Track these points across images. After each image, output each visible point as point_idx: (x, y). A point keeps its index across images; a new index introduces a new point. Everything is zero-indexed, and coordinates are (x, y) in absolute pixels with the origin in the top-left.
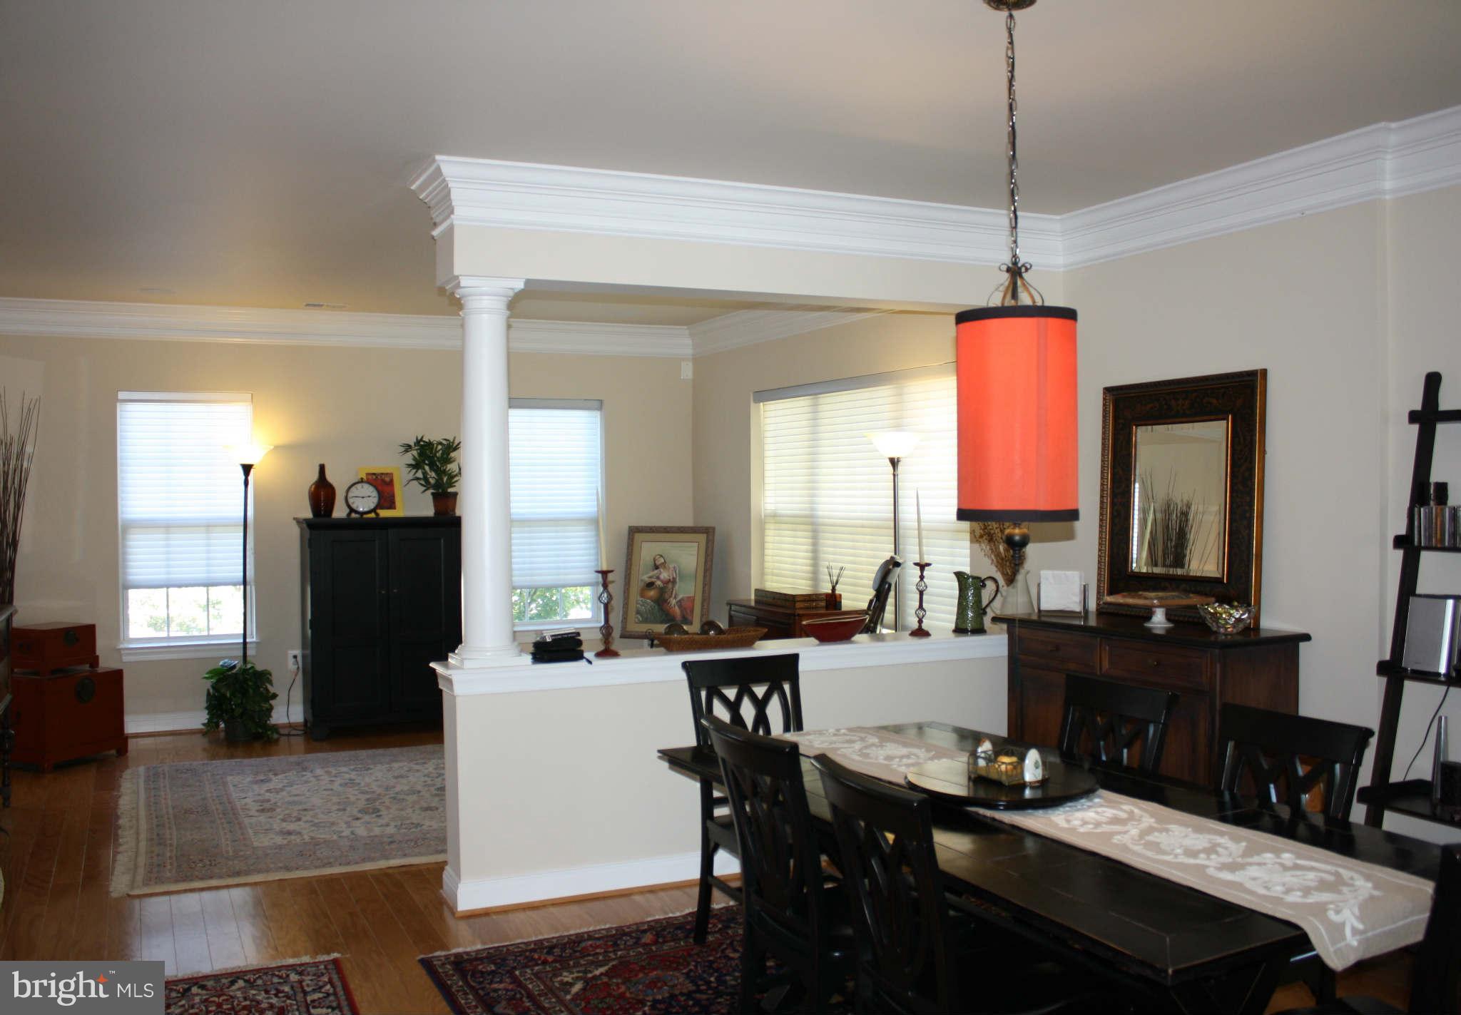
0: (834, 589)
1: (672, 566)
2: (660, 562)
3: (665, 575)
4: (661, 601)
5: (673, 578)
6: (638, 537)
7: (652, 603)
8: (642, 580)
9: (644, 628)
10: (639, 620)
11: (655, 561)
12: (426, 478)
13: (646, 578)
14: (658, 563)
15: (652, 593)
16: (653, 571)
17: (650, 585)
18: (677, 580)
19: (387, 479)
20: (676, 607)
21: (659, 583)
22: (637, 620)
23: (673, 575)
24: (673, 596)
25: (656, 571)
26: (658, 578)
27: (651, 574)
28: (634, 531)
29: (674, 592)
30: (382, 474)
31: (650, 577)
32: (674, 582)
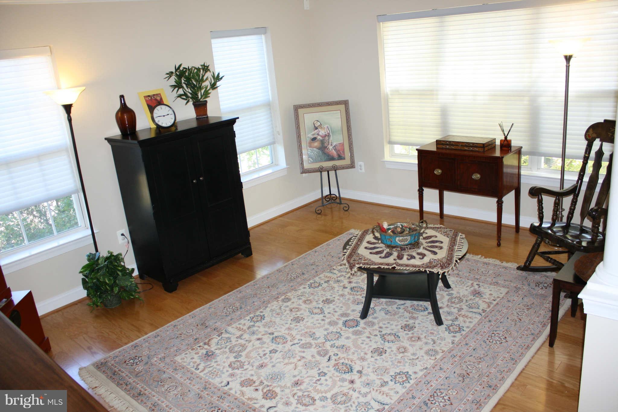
0: (506, 138)
1: (325, 126)
2: (318, 125)
3: (322, 132)
4: (323, 148)
5: (328, 133)
6: (300, 111)
7: (318, 150)
8: (308, 137)
9: (317, 165)
10: (311, 161)
11: (314, 125)
12: (185, 94)
13: (311, 136)
14: (316, 126)
15: (316, 144)
16: (314, 131)
17: (314, 139)
18: (331, 134)
19: (158, 98)
20: (333, 150)
21: (319, 137)
22: (309, 161)
23: (327, 131)
24: (330, 144)
25: (316, 131)
26: (318, 134)
27: (313, 133)
28: (297, 108)
29: (330, 141)
30: (154, 95)
31: (313, 135)
32: (329, 135)
